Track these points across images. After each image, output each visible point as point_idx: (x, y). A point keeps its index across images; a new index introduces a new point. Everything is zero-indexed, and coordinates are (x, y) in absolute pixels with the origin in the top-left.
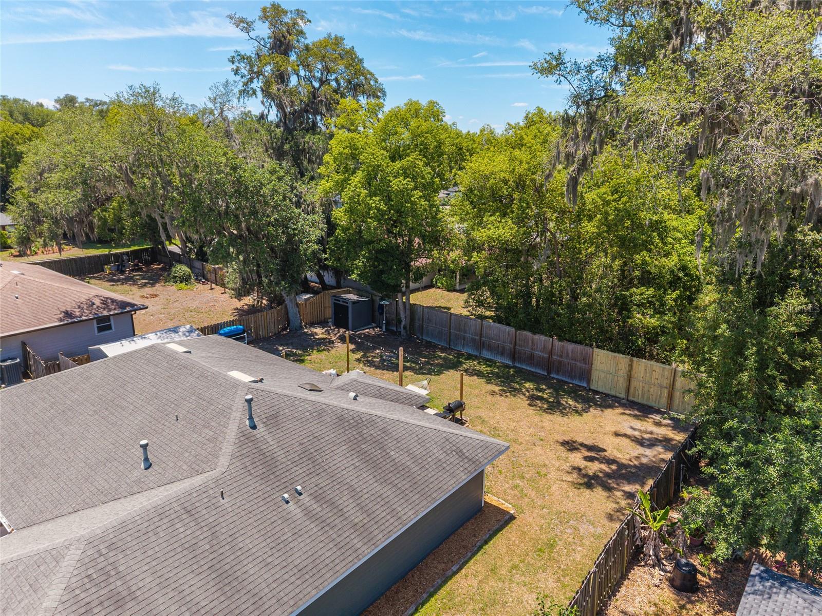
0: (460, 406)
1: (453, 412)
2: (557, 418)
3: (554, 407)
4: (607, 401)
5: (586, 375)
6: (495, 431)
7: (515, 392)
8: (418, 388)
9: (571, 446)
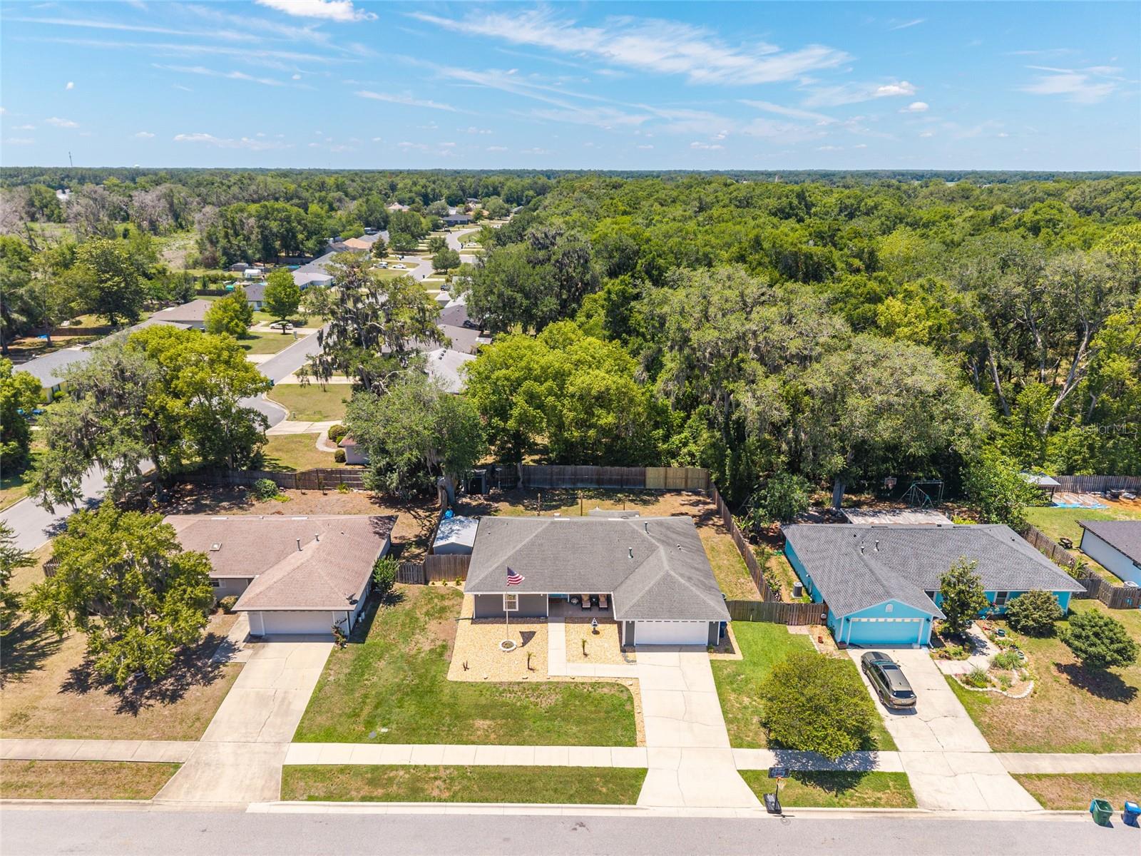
5: (643, 482)
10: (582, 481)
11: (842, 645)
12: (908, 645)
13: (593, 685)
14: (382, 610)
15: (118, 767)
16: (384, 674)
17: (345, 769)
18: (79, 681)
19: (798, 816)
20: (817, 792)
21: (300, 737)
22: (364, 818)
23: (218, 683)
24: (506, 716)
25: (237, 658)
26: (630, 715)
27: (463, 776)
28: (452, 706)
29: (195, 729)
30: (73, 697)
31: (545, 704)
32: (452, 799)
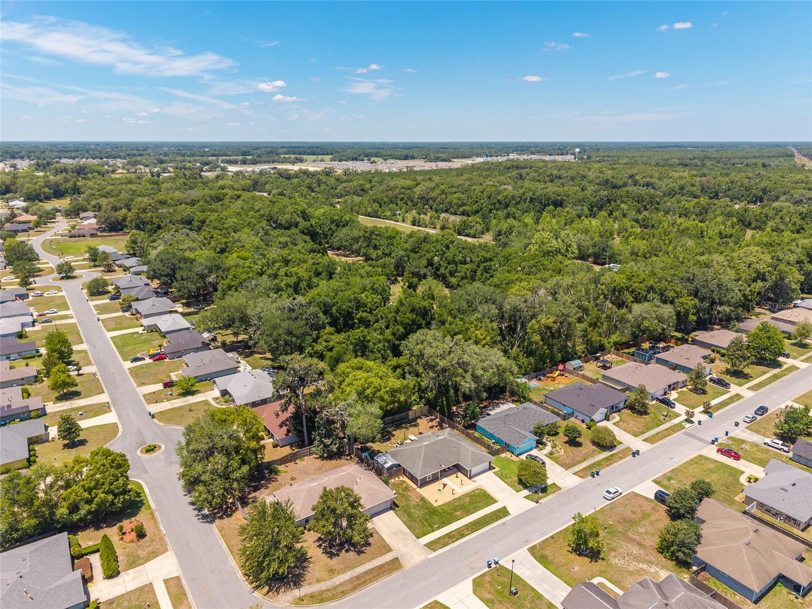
11: (517, 456)
12: (531, 449)
13: (473, 491)
15: (382, 566)
16: (417, 512)
17: (439, 538)
19: (543, 501)
20: (542, 494)
21: (418, 538)
25: (369, 527)
26: (489, 495)
28: (445, 512)
29: (387, 548)
31: (467, 501)
32: (472, 532)
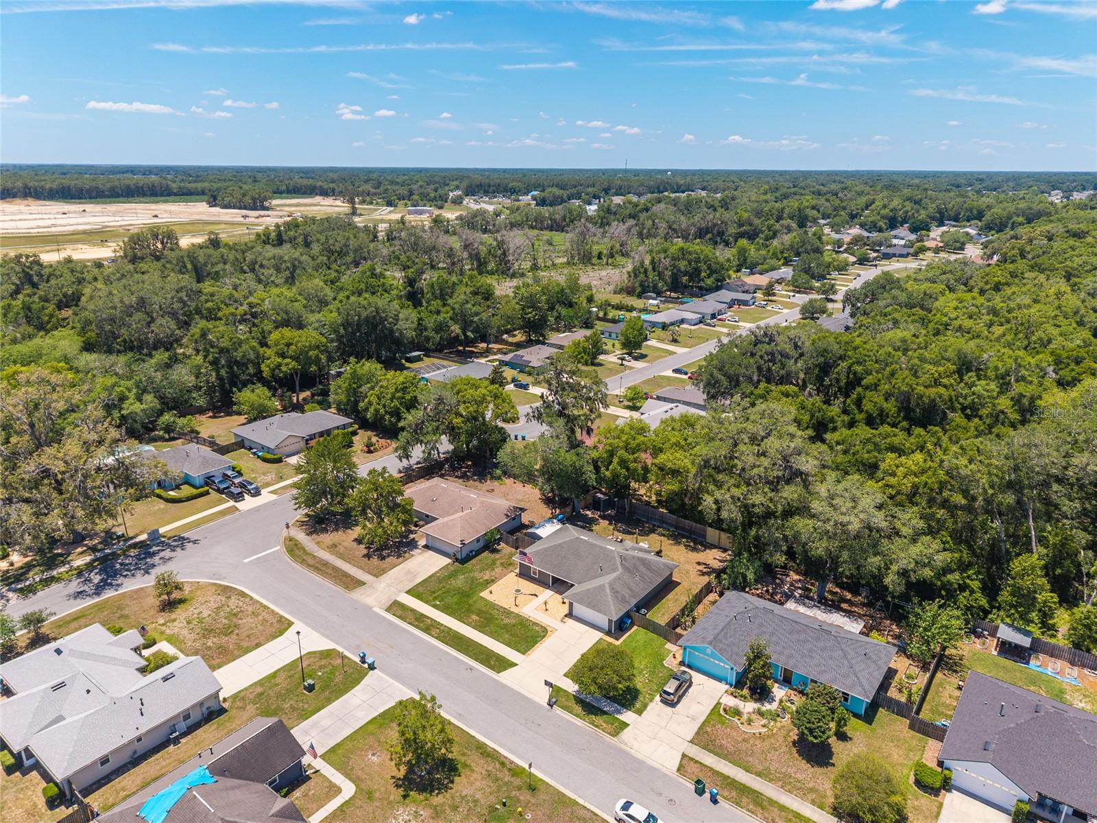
0: (661, 551)
1: (659, 553)
2: (695, 554)
3: (694, 549)
4: (712, 546)
5: (704, 536)
6: (673, 560)
7: (680, 543)
8: (644, 545)
9: (699, 563)
10: (666, 523)
11: (681, 663)
12: (720, 680)
13: (534, 623)
14: (486, 554)
16: (460, 581)
17: (413, 611)
18: (359, 541)
19: (558, 712)
20: (579, 709)
21: (408, 592)
22: (404, 629)
23: (401, 559)
24: (486, 619)
25: (415, 552)
26: (536, 643)
27: (448, 633)
28: (470, 605)
29: (378, 573)
30: (355, 544)
31: (506, 621)
